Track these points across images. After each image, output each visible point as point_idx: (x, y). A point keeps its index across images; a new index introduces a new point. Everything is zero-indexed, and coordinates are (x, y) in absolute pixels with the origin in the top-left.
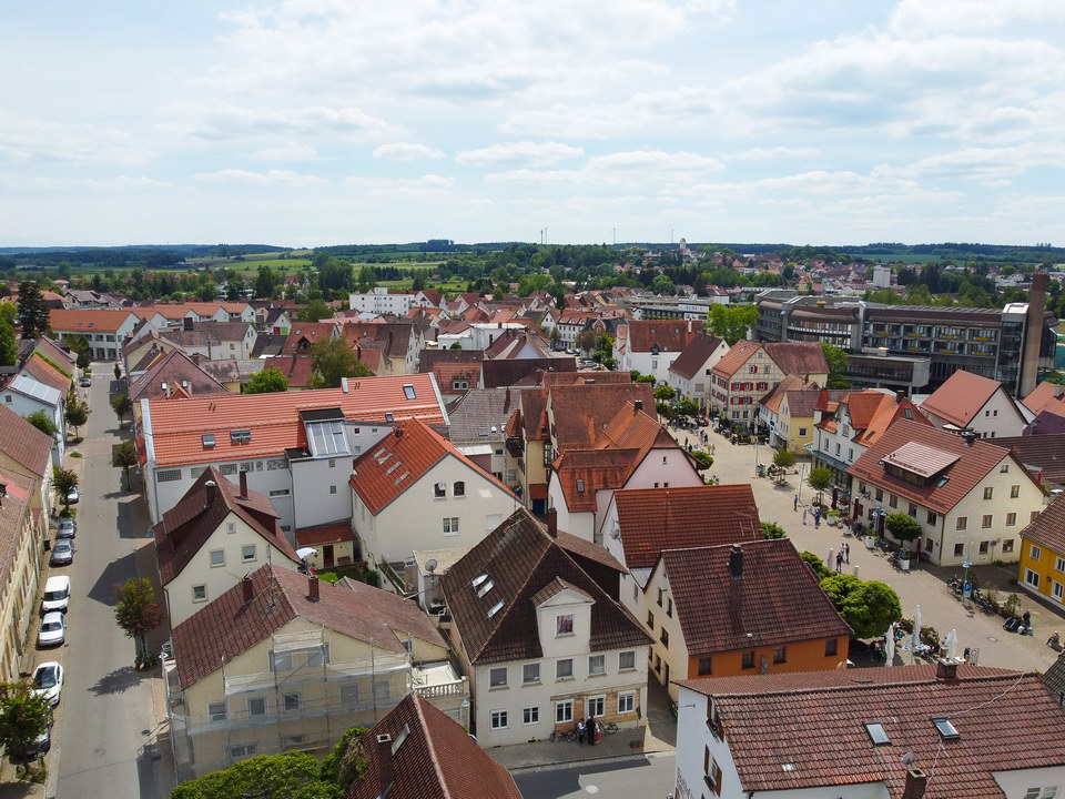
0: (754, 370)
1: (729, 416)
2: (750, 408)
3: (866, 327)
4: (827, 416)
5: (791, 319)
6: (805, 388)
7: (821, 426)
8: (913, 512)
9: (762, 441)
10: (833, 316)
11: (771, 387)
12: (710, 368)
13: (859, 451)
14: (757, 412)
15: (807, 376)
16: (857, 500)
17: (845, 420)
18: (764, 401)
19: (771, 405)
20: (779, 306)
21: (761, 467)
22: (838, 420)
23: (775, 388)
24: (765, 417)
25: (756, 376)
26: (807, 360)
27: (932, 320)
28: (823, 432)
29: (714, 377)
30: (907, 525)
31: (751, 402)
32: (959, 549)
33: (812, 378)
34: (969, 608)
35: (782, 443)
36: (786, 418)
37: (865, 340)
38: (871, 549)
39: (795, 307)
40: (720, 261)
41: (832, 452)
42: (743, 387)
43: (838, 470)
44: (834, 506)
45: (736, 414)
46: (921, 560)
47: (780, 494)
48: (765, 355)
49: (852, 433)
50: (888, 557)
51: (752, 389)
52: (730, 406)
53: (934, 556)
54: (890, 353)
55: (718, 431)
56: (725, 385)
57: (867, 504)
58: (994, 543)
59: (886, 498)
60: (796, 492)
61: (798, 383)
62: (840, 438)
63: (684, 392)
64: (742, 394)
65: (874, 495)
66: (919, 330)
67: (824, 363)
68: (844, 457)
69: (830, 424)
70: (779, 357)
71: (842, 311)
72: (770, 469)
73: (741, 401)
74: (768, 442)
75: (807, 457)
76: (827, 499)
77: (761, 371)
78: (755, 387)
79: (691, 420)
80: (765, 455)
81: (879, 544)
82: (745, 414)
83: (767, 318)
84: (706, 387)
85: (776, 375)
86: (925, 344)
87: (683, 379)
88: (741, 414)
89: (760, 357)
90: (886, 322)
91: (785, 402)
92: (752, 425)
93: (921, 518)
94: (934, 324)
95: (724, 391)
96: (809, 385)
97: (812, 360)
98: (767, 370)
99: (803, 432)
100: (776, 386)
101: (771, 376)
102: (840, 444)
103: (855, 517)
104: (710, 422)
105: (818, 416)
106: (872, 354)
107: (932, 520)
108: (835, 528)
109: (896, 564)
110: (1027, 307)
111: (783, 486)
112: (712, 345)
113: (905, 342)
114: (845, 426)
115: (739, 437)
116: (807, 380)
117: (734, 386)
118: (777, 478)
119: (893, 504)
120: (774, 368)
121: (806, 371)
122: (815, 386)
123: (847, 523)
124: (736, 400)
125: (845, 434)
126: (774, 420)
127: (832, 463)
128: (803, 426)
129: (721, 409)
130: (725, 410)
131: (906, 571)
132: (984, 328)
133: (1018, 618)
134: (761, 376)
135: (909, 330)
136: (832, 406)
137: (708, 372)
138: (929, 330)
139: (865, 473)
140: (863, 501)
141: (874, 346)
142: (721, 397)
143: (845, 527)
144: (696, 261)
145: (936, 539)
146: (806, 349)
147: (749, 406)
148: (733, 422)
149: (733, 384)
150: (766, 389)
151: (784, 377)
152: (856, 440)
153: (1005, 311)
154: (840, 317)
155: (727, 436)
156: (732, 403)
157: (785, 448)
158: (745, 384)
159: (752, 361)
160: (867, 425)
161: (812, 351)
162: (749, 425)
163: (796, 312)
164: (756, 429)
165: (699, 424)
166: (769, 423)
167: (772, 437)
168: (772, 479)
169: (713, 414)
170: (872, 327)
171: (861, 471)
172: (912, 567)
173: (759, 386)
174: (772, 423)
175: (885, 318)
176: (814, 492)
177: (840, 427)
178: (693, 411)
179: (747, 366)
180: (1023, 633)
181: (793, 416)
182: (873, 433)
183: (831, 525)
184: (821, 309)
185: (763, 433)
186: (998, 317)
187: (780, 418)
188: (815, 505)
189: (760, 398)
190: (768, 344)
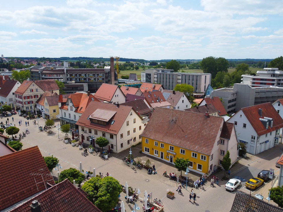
0: (32, 91)
1: (25, 109)
2: (33, 105)
3: (67, 75)
4: (63, 104)
5: (42, 74)
6: (52, 95)
7: (62, 108)
8: (104, 135)
9: (39, 117)
10: (57, 72)
11: (39, 96)
12: (14, 92)
13: (78, 115)
14: (36, 106)
15: (52, 91)
16: (82, 135)
17: (71, 104)
18: (37, 102)
19: (41, 103)
20: (38, 70)
21: (41, 127)
22: (68, 105)
23: (41, 97)
24: (39, 107)
25: (33, 93)
26: (51, 86)
27: (86, 72)
28: (62, 110)
29: (16, 95)
30: (104, 141)
31: (33, 103)
32: (122, 145)
33: (54, 92)
34: (133, 169)
35: (47, 117)
36: (47, 107)
37: (68, 79)
38: (92, 153)
39: (43, 70)
40: (17, 61)
41: (67, 117)
42: (28, 97)
43: (71, 124)
44: (73, 138)
45: (27, 108)
46: (111, 153)
47: (51, 137)
48: (35, 85)
49: (74, 109)
50: (99, 155)
51: (32, 98)
52: (24, 105)
53: (114, 150)
54: (76, 82)
55: (21, 115)
56: (21, 97)
57: (86, 135)
58: (131, 140)
59: (93, 131)
60: (57, 135)
61: (50, 94)
62: (70, 111)
63: (4, 102)
64: (29, 100)
65: (88, 131)
66: (83, 75)
67: (57, 86)
68: (72, 118)
69: (65, 107)
70: (40, 85)
71: (59, 70)
72: (45, 127)
73: (29, 103)
74: (42, 116)
75: (58, 120)
76: (70, 135)
77: (34, 91)
78: (33, 97)
79: (9, 113)
80: (42, 122)
81: (94, 150)
82: (31, 107)
83: (34, 75)
84: (14, 99)
85: (41, 92)
86: (85, 79)
87: (3, 98)
88: (29, 108)
89: (33, 85)
90: (73, 73)
91: (46, 101)
92: (35, 111)
93: (108, 137)
94: (87, 73)
95: (21, 100)
96: (53, 94)
97: (53, 85)
98: (37, 90)
99: (54, 111)
100: (41, 96)
101: (39, 93)
102: (70, 113)
103: (83, 141)
104: (17, 113)
105: (60, 105)
106: (70, 83)
107: (112, 137)
108: (75, 147)
109: (103, 158)
110: (110, 67)
111: (51, 133)
112: (13, 83)
113: (79, 79)
114: (71, 106)
115: (30, 117)
116: (52, 92)
117: (25, 98)
118: (48, 131)
119: (96, 133)
120: (39, 89)
121: (52, 90)
122: (56, 94)
123: (80, 144)
124: (27, 103)
125: (72, 110)
126: (43, 108)
127: (68, 121)
128: (54, 109)
129: (21, 107)
130: (23, 107)
131: (107, 159)
132: (100, 73)
133: (151, 168)
134: (35, 93)
135: (80, 75)
136: (64, 100)
137: (13, 94)
138: (86, 75)
139: (83, 123)
140: (84, 134)
141: (70, 81)
142: (20, 102)
143: (80, 146)
144: (8, 62)
145: (114, 144)
146: (50, 82)
147: (32, 104)
148: (26, 111)
149: (24, 97)
150: (38, 97)
151: (44, 92)
152: (76, 111)
153: (105, 68)
154: (59, 72)
155: (25, 117)
156: (25, 104)
157: (49, 118)
158: (29, 96)
159: (31, 87)
160: (79, 105)
161: (52, 82)
162: (33, 111)
163: (44, 72)
164: (36, 113)
165: (12, 114)
166: (41, 109)
167: (43, 115)
168: (46, 131)
169: (18, 109)
170: (69, 75)
171: (81, 123)
172: (109, 157)
173: (35, 96)
174: (42, 109)
175: (73, 72)
176: (64, 134)
177: (69, 107)
178: (9, 109)
179: (29, 89)
180: (154, 174)
181: (50, 106)
182: (82, 108)
183: (74, 146)
184: (52, 70)
185: (39, 114)
186: (103, 70)
187: (45, 107)
188: (66, 139)
189: (36, 101)
190: (35, 81)
